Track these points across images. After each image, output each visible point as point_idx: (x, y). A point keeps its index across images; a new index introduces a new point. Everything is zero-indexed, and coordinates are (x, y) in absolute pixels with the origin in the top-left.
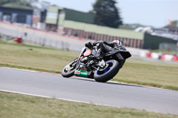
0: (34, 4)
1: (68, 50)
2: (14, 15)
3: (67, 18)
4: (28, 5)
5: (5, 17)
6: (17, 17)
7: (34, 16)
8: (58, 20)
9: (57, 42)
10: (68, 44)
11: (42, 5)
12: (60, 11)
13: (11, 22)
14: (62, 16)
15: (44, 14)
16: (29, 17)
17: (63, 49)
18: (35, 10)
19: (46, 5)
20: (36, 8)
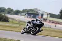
0: (39, 12)
1: (51, 28)
2: (32, 16)
3: (50, 17)
4: (37, 12)
5: (29, 16)
6: (33, 16)
7: (39, 16)
8: (47, 17)
9: (47, 25)
10: (51, 26)
11: (42, 12)
12: (48, 14)
13: (31, 18)
14: (49, 16)
15: (42, 15)
16: (37, 16)
17: (49, 28)
18: (39, 14)
19: (43, 12)
20: (40, 13)
